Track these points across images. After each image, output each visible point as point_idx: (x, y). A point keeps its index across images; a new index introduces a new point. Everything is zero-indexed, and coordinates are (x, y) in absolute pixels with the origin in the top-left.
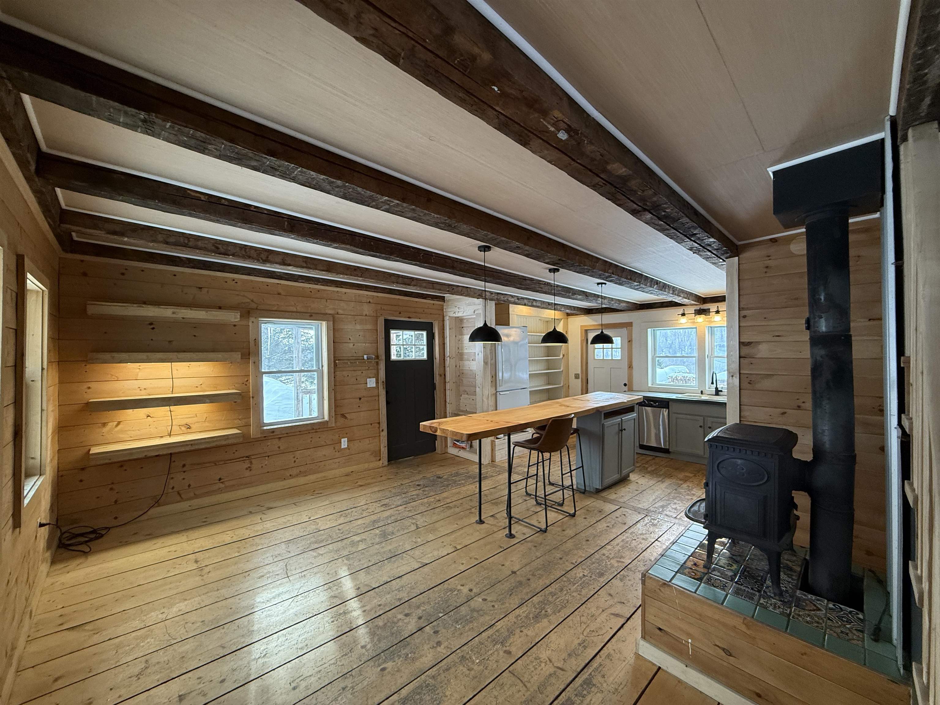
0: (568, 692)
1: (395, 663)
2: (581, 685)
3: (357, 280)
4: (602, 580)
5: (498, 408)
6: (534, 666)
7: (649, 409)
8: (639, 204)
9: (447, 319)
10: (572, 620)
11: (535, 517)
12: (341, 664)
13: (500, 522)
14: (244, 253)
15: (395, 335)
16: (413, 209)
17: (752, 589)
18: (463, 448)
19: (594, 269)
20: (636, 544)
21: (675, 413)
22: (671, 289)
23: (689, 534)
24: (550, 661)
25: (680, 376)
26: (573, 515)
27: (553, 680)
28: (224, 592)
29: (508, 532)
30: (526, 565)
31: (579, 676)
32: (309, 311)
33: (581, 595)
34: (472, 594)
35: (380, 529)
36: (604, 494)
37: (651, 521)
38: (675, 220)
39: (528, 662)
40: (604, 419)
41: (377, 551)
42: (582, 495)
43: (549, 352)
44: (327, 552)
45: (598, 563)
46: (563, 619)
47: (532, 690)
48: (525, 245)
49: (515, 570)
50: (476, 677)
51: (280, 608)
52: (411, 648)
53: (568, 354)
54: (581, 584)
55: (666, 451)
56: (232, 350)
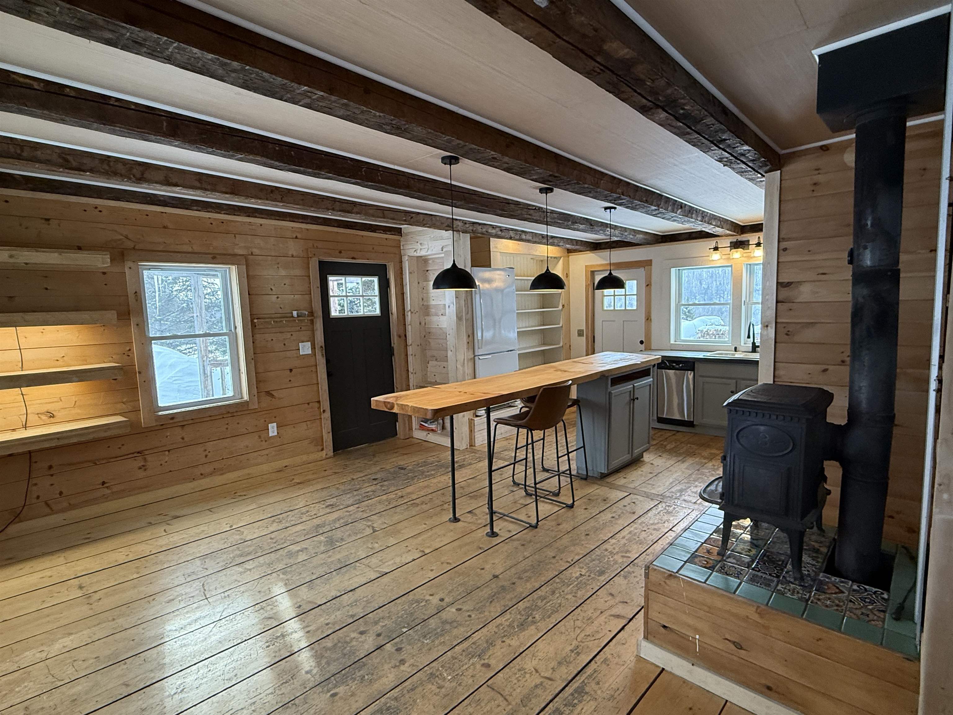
0: (557, 702)
1: (347, 687)
2: (572, 694)
3: (276, 206)
4: (602, 578)
5: (477, 376)
6: (517, 678)
7: (671, 372)
8: (650, 99)
9: (405, 259)
10: (564, 625)
11: (523, 511)
12: (280, 693)
13: (480, 518)
14: (107, 168)
15: (336, 283)
16: (346, 105)
17: (770, 575)
18: (433, 430)
19: (598, 187)
20: (646, 536)
21: (701, 376)
22: (700, 215)
23: (704, 518)
24: (537, 671)
25: (712, 330)
26: (571, 506)
27: (539, 691)
28: (122, 622)
29: (489, 531)
30: (511, 567)
31: (570, 684)
32: (210, 252)
33: (576, 597)
34: (444, 604)
35: (325, 535)
36: (610, 479)
37: (665, 509)
38: (698, 121)
39: (510, 674)
40: (611, 386)
41: (322, 562)
42: (584, 482)
43: (545, 302)
44: (257, 566)
45: (599, 559)
46: (553, 625)
47: (514, 703)
48: (503, 155)
49: (497, 574)
50: (448, 694)
51: (199, 636)
52: (368, 668)
53: (569, 304)
54: (577, 585)
55: (690, 424)
56: (104, 308)
